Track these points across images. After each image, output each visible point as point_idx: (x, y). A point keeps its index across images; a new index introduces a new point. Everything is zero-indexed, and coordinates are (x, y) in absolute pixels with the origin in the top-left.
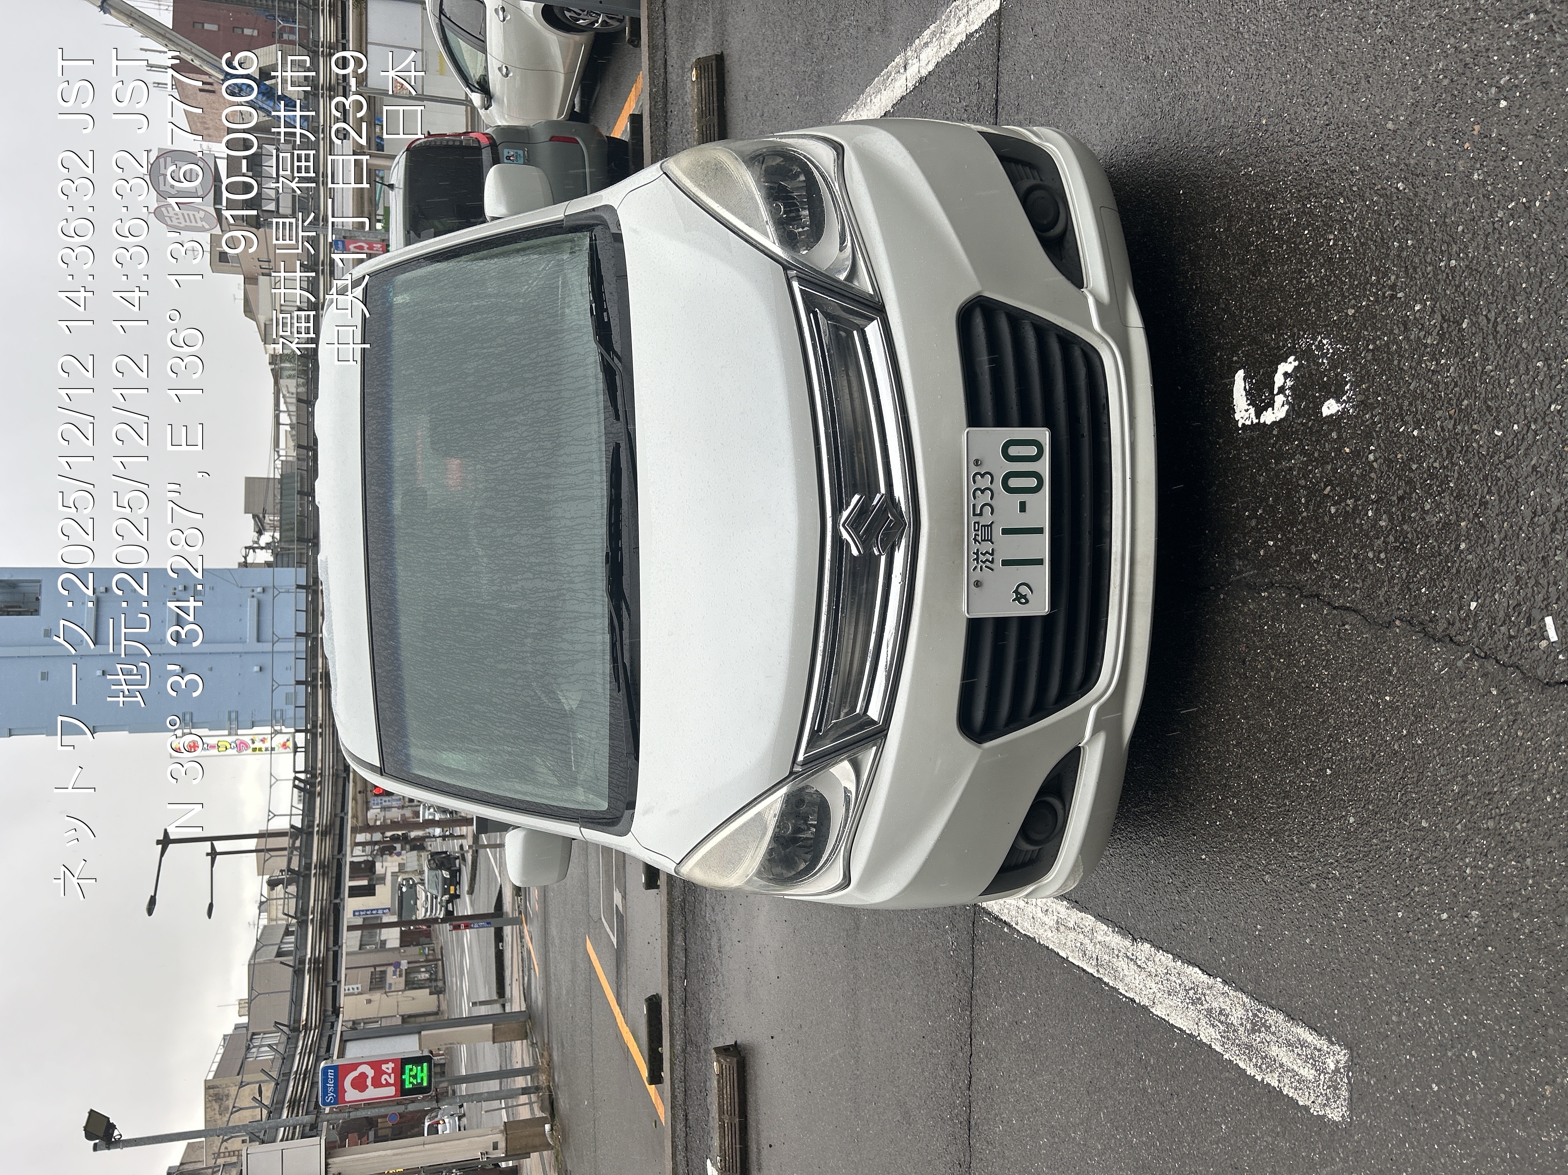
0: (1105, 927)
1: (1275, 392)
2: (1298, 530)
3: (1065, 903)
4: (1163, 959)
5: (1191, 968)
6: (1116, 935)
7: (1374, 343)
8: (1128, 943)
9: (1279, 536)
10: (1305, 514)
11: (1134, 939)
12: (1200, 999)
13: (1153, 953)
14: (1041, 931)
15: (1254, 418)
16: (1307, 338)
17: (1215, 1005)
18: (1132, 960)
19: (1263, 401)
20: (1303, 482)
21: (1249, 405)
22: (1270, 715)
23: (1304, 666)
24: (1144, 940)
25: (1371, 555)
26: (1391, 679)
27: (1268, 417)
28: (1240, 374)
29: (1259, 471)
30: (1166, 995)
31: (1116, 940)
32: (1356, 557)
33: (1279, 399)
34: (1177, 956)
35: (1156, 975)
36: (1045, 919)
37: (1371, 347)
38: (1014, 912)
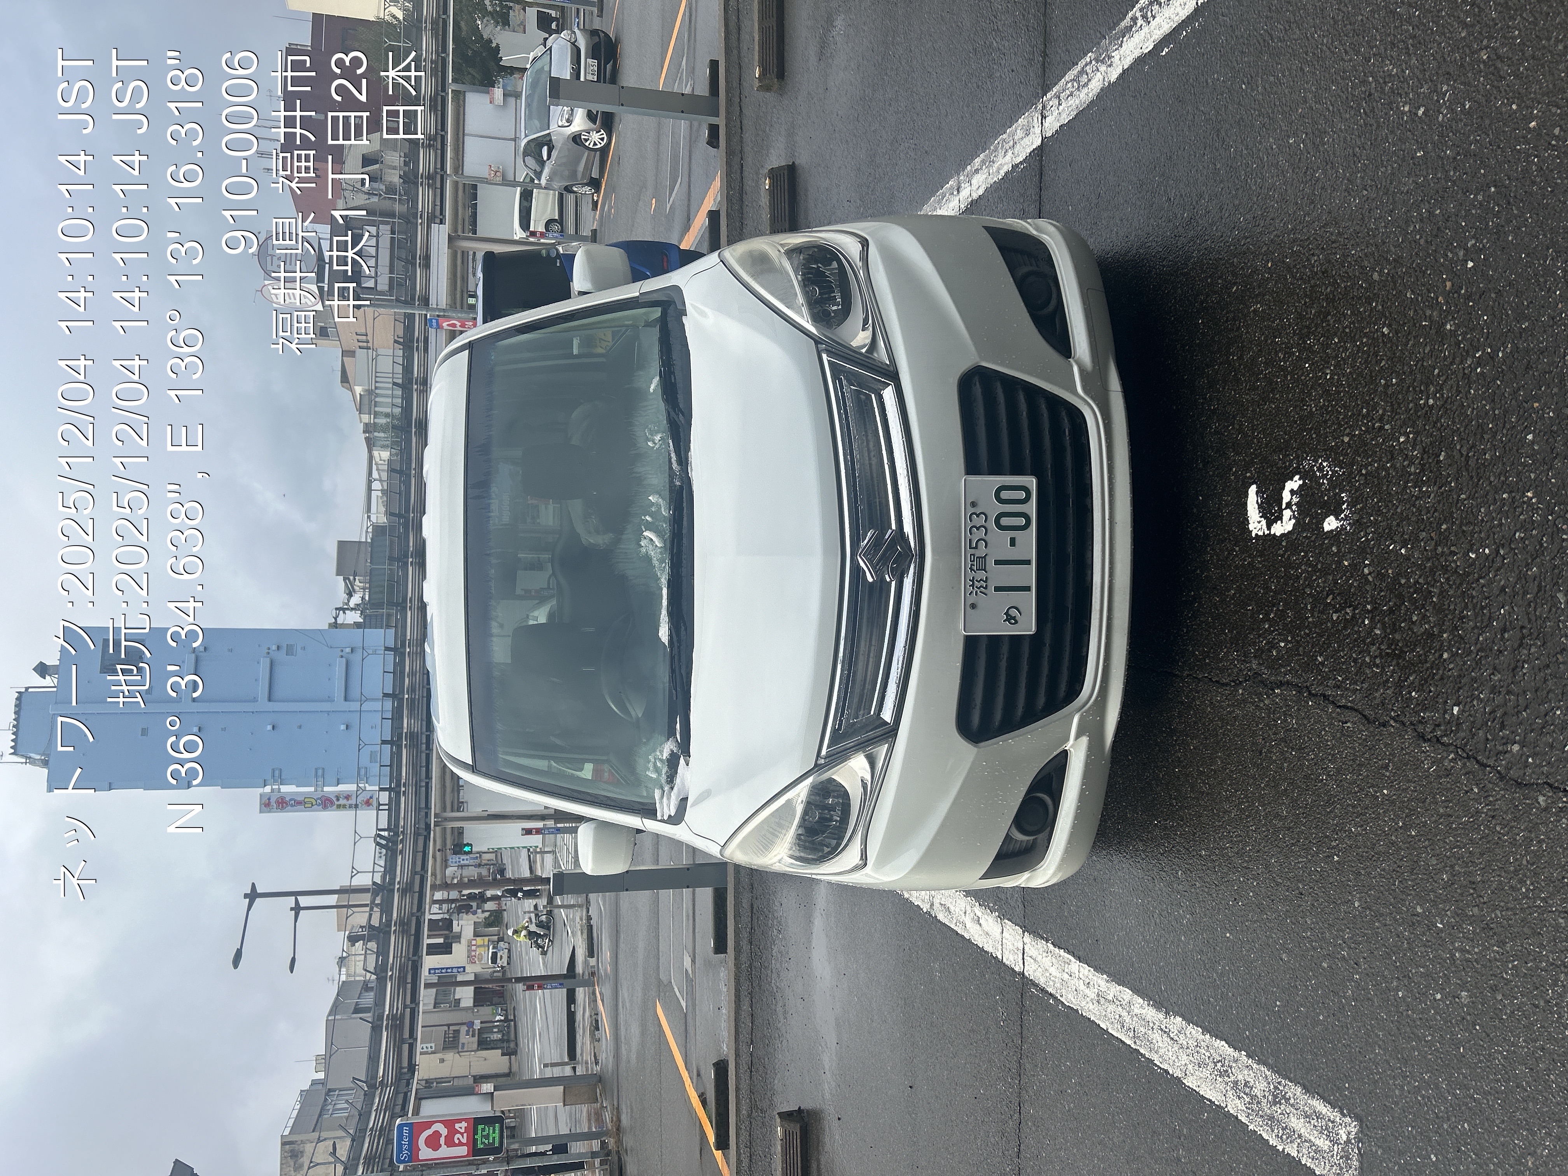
0: (1141, 1001)
1: (1284, 507)
2: (1305, 633)
4: (1194, 1032)
5: (1218, 1041)
6: (1151, 1008)
7: (1366, 468)
8: (1161, 1016)
9: (1289, 638)
10: (1310, 620)
11: (1167, 1013)
12: (1227, 1071)
13: (1184, 1026)
14: (1083, 1004)
15: (1266, 529)
16: (1309, 460)
17: (1240, 1077)
18: (1165, 1032)
19: (1272, 514)
20: (1308, 590)
21: (1261, 517)
22: (1284, 803)
23: (1313, 759)
24: (1176, 1014)
25: (1367, 659)
26: (1388, 774)
27: (1278, 529)
28: (1253, 489)
29: (1270, 578)
30: (1196, 1067)
31: (1151, 1014)
32: (1355, 661)
33: (1287, 513)
34: (1205, 1030)
35: (1188, 1048)
36: (1087, 991)
37: (1364, 472)
38: (1058, 985)
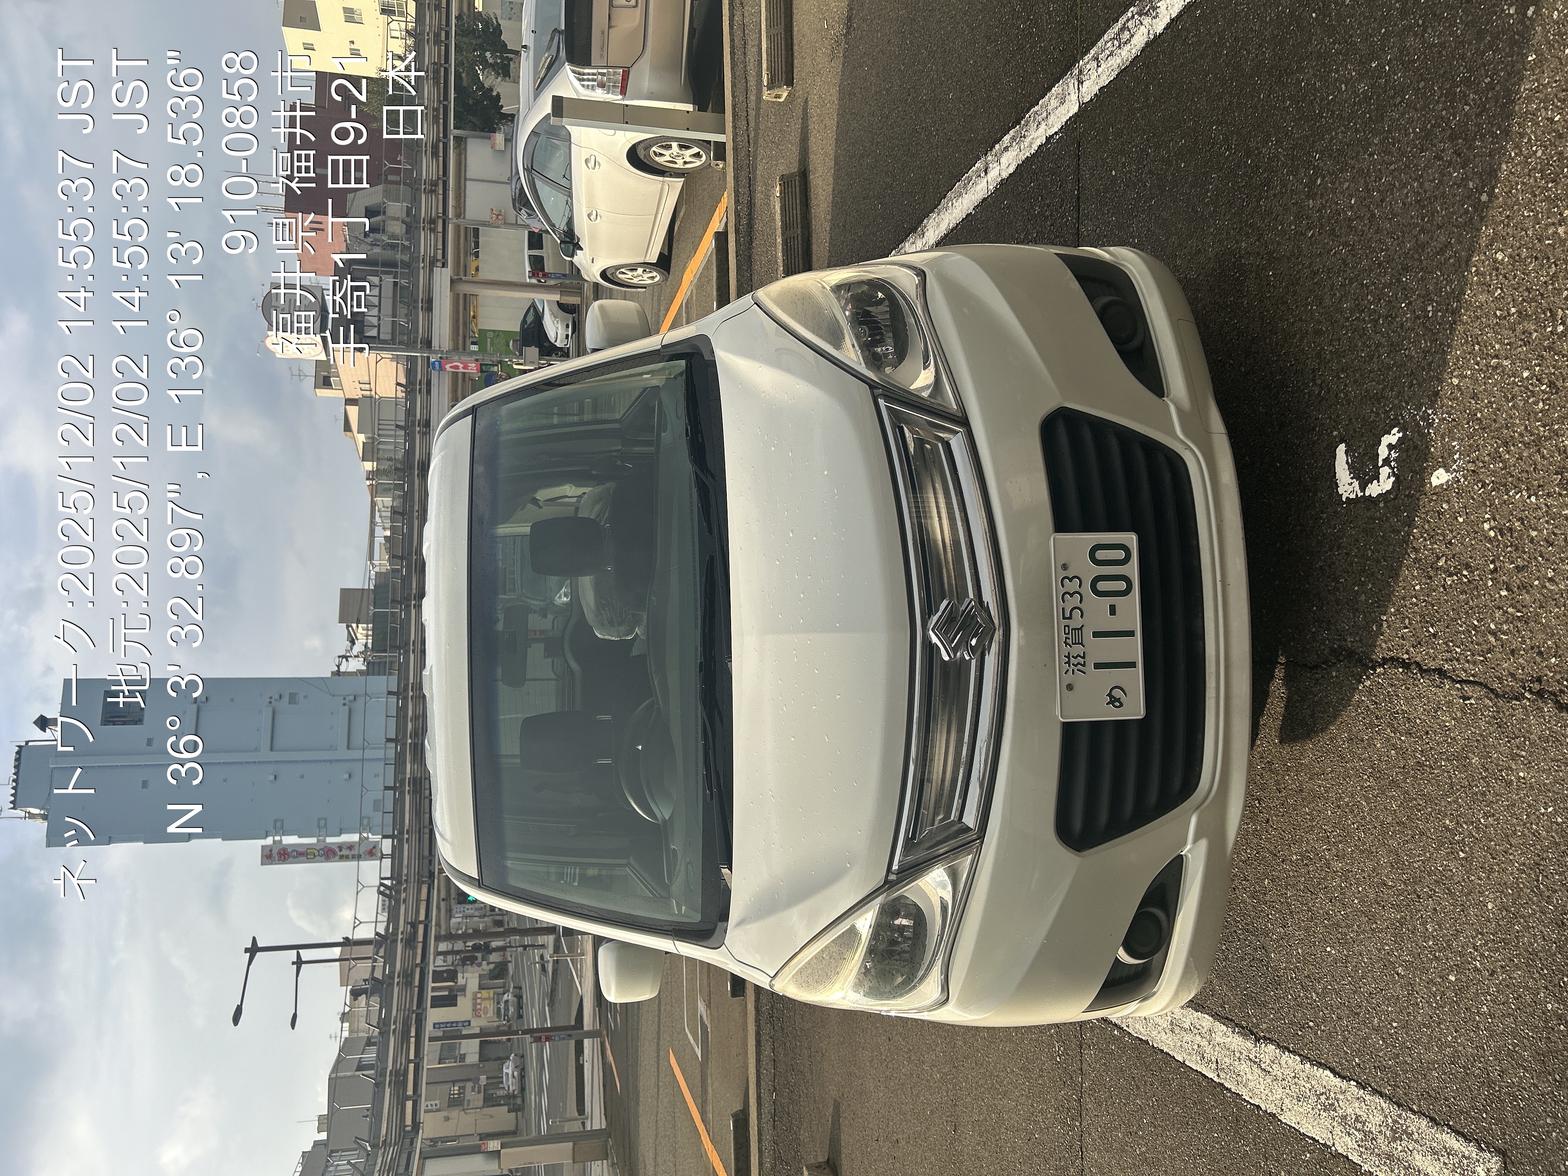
0: (1224, 1028)
1: (1380, 464)
2: (1411, 604)
4: (1290, 1061)
5: (1321, 1070)
6: (1236, 1036)
7: (1482, 411)
8: (1249, 1044)
9: (1393, 610)
10: (1418, 587)
11: (1257, 1040)
12: (1333, 1104)
13: (1278, 1055)
14: (1155, 1033)
15: (1359, 491)
16: (1409, 410)
17: (1350, 1111)
18: (1255, 1063)
19: (1366, 474)
20: (1414, 554)
21: (1352, 478)
22: (1393, 796)
23: (1428, 743)
25: (1493, 626)
26: (1524, 754)
27: (1374, 490)
28: (1342, 448)
29: (1366, 545)
30: (1295, 1101)
31: (1236, 1041)
32: (1477, 629)
33: (1385, 471)
34: (1305, 1058)
37: (1479, 415)
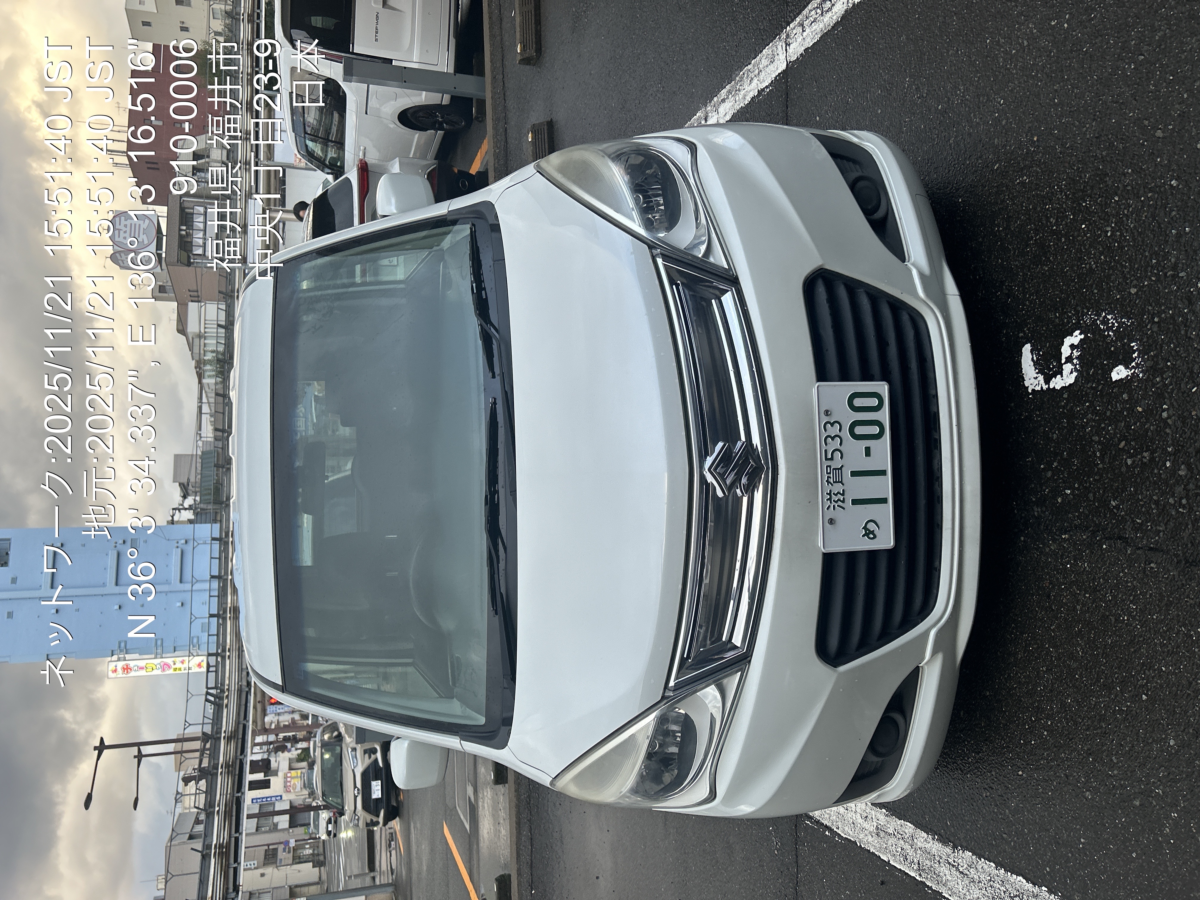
0: (925, 835)
1: (1063, 361)
2: (1095, 480)
3: (884, 810)
6: (936, 842)
7: (1159, 316)
8: (948, 850)
9: (1076, 485)
10: (1101, 466)
14: (862, 836)
15: (1044, 384)
16: (1090, 315)
18: (953, 866)
19: (1051, 369)
20: (1096, 438)
21: (1037, 373)
22: (1079, 645)
24: (965, 848)
25: (1171, 501)
27: (1057, 383)
28: (1027, 347)
29: (1051, 429)
31: (937, 848)
32: (1156, 503)
33: (1067, 367)
34: (999, 866)
35: (980, 882)
36: (865, 825)
37: (1156, 320)
38: (834, 817)
